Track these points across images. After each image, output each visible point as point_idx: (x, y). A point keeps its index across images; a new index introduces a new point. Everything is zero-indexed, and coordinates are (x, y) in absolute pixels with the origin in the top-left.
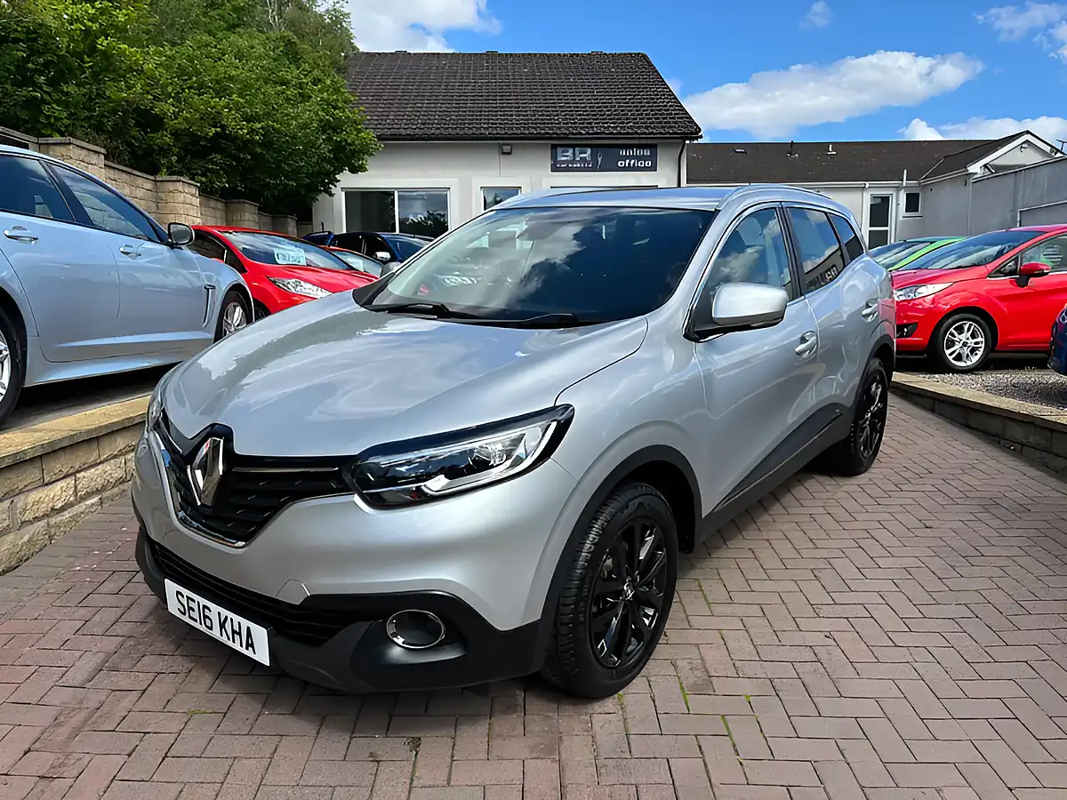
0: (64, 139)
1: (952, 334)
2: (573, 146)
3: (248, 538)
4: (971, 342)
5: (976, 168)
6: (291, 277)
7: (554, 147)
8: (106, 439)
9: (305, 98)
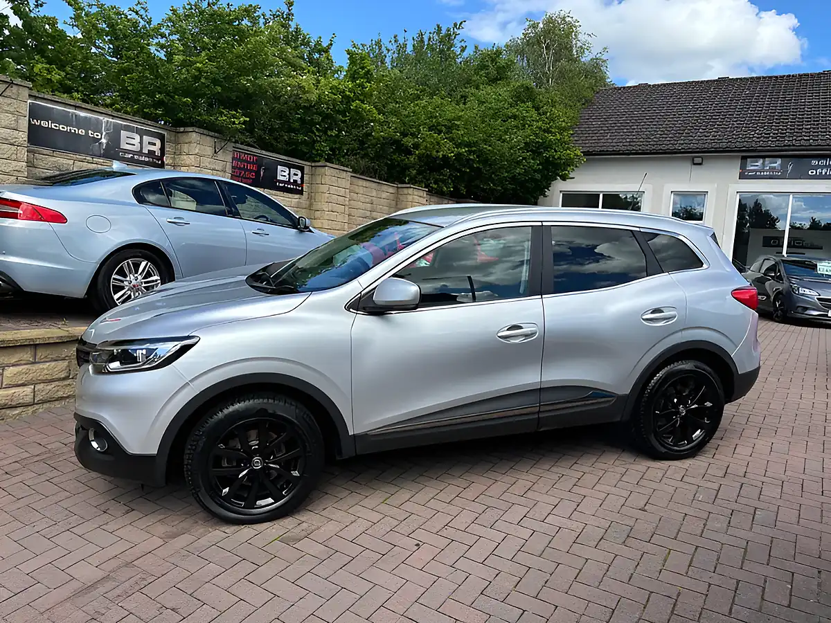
2: (764, 157)
7: (744, 158)
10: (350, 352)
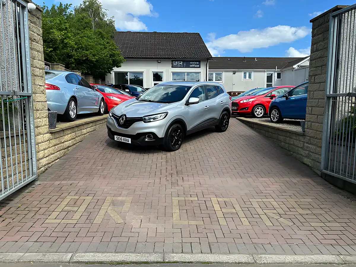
0: (57, 64)
1: (256, 110)
2: (178, 61)
3: (127, 128)
4: (260, 111)
5: (295, 66)
6: (111, 96)
7: (172, 61)
8: (85, 125)
9: (105, 48)
10: (187, 113)
